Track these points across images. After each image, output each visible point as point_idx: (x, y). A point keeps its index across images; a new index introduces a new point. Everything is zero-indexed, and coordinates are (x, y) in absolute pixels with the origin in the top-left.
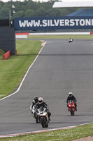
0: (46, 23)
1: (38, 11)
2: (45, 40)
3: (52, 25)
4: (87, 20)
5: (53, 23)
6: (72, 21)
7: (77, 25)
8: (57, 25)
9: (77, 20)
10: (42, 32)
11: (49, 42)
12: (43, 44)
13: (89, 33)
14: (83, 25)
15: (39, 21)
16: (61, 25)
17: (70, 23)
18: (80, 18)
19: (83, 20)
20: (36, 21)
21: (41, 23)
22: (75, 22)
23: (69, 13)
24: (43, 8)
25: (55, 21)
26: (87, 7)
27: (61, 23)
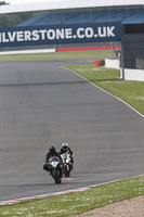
3: (5, 40)
4: (58, 30)
5: (7, 37)
6: (35, 32)
7: (43, 38)
8: (12, 39)
9: (43, 32)
13: (53, 50)
14: (53, 38)
16: (18, 40)
17: (32, 37)
18: (47, 28)
19: (52, 31)
22: (40, 34)
23: (21, 22)
25: (9, 34)
27: (18, 36)
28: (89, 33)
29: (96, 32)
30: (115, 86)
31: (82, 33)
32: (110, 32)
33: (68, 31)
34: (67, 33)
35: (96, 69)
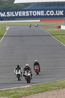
0: (9, 14)
1: (3, 6)
2: (9, 26)
3: (13, 15)
4: (38, 12)
5: (14, 14)
6: (27, 12)
7: (31, 15)
8: (17, 15)
9: (31, 12)
10: (7, 20)
11: (12, 27)
12: (7, 29)
13: (39, 21)
14: (35, 15)
15: (4, 13)
16: (20, 15)
17: (26, 14)
18: (33, 10)
19: (35, 12)
20: (3, 13)
21: (6, 14)
22: (29, 13)
24: (7, 4)
25: (15, 12)
26: (38, 3)
27: (20, 14)
28: (52, 13)
29: (55, 13)
30: (62, 38)
31: (49, 13)
32: (61, 13)
33: (42, 12)
34: (42, 13)
35: (56, 30)
